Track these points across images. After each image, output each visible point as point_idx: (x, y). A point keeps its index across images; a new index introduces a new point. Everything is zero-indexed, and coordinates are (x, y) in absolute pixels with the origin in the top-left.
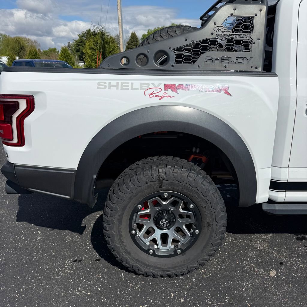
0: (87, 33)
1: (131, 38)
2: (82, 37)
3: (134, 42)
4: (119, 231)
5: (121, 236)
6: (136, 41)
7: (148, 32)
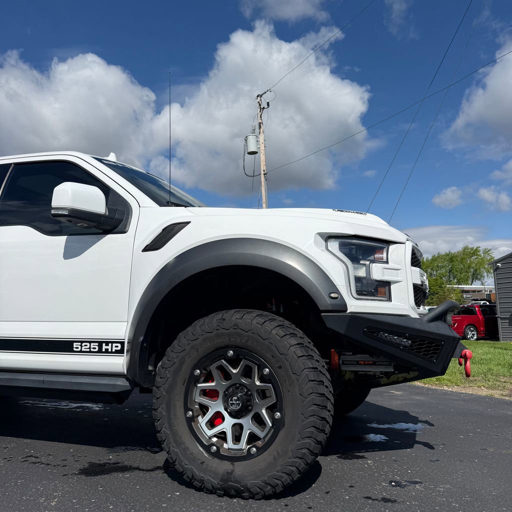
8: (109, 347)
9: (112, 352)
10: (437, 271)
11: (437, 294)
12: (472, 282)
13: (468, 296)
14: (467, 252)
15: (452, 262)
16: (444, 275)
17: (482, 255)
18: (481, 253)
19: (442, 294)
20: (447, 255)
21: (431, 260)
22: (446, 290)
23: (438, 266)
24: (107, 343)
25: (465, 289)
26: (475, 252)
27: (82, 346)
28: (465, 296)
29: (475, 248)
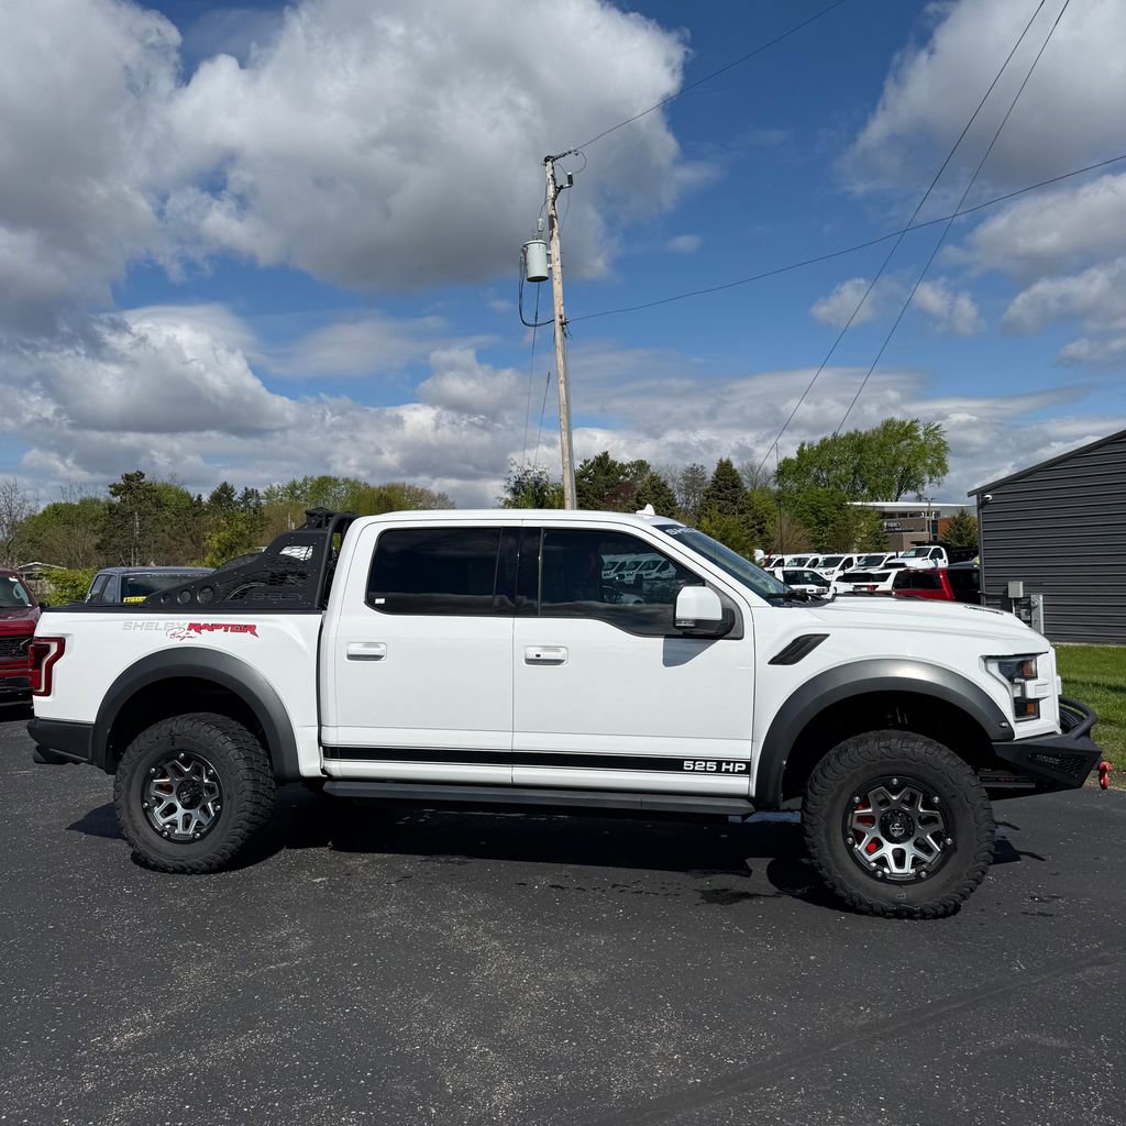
0: (598, 465)
1: (717, 476)
2: (582, 477)
3: (727, 488)
4: (127, 801)
5: (129, 807)
6: (735, 486)
7: (801, 452)
8: (731, 767)
9: (734, 772)
10: (828, 472)
11: (832, 522)
12: (899, 494)
13: (891, 525)
14: (891, 431)
15: (860, 452)
16: (844, 479)
17: (922, 437)
18: (921, 433)
19: (841, 522)
20: (851, 437)
21: (817, 447)
22: (849, 514)
23: (831, 461)
24: (728, 763)
25: (886, 510)
26: (908, 430)
27: (694, 765)
28: (885, 524)
29: (908, 423)
